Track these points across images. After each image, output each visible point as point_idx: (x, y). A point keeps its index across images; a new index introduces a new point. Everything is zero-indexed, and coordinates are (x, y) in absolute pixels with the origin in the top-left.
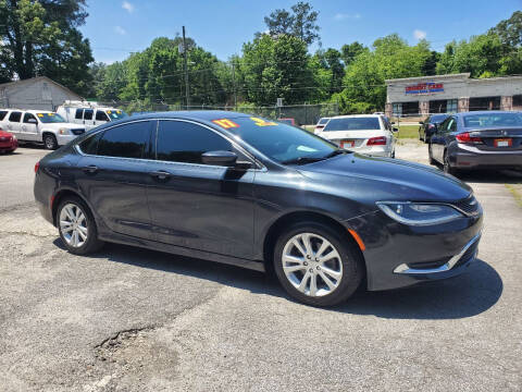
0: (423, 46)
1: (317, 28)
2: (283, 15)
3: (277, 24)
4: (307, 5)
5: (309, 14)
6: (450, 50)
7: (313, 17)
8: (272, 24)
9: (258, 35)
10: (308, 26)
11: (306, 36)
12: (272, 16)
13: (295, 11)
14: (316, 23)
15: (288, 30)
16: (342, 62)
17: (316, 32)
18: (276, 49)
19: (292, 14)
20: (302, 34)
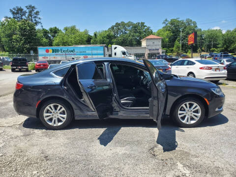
0: (86, 32)
1: (39, 18)
2: (21, 10)
3: (17, 13)
4: (34, 7)
5: (35, 11)
6: (95, 35)
7: (37, 13)
8: (13, 13)
9: (7, 17)
10: (36, 17)
11: (35, 22)
12: (14, 9)
13: (28, 9)
14: (39, 16)
15: (24, 17)
16: (50, 35)
17: (39, 21)
18: (20, 27)
19: (25, 9)
20: (32, 20)
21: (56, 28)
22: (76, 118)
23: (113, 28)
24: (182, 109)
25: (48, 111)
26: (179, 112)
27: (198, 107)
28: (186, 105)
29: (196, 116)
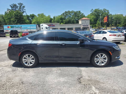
0: (49, 16)
1: (25, 10)
2: (16, 5)
3: (14, 7)
4: (22, 4)
5: (23, 6)
6: (54, 18)
7: (24, 7)
8: (12, 7)
9: (8, 9)
10: (23, 9)
11: (22, 11)
12: (12, 5)
13: (19, 5)
14: (24, 9)
15: (17, 9)
17: (25, 11)
18: (15, 14)
19: (18, 5)
20: (21, 11)
21: (33, 14)
22: (40, 62)
23: (63, 14)
24: (97, 57)
25: (25, 58)
26: (95, 59)
27: (106, 56)
28: (99, 55)
29: (105, 61)
